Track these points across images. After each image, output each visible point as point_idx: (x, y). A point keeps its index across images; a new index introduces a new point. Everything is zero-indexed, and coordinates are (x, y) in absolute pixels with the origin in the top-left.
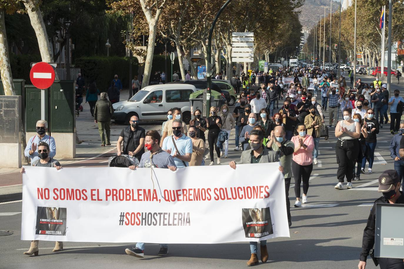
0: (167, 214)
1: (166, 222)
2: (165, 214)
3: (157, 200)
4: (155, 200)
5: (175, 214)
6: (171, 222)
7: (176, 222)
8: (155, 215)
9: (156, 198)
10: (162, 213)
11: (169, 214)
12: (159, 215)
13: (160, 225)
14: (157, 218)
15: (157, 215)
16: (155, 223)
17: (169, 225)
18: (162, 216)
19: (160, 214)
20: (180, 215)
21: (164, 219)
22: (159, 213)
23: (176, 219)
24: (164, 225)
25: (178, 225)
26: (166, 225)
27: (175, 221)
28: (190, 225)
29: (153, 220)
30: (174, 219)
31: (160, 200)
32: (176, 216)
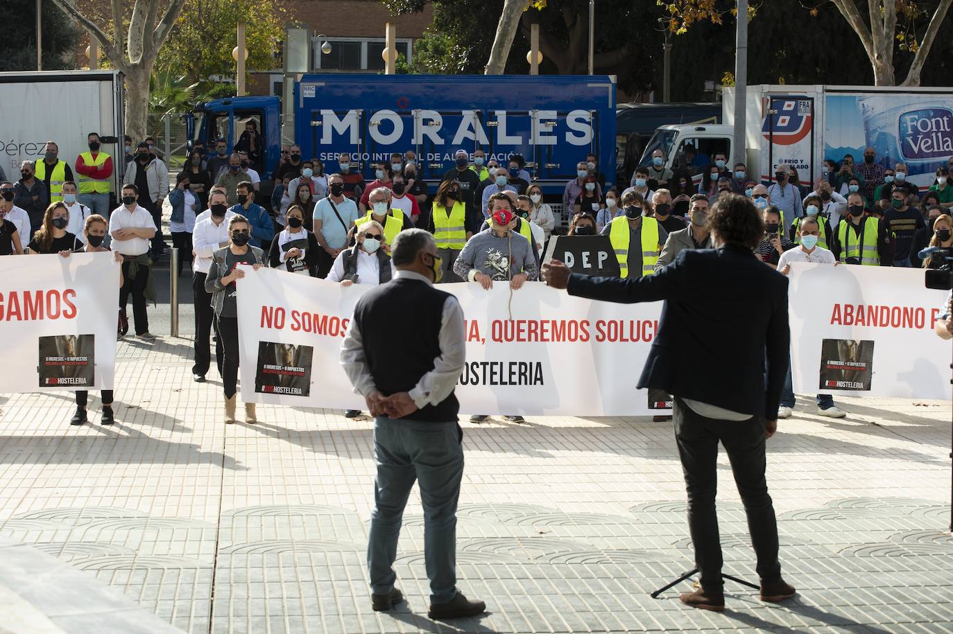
0: (496, 363)
1: (496, 378)
2: (493, 364)
3: (478, 340)
4: (474, 339)
5: (511, 364)
6: (506, 379)
7: (515, 378)
8: (475, 366)
9: (477, 336)
10: (487, 363)
11: (501, 363)
12: (481, 367)
13: (484, 383)
14: (479, 371)
15: (478, 367)
16: (475, 380)
17: (502, 383)
18: (488, 367)
19: (484, 364)
20: (523, 367)
21: (493, 373)
22: (481, 363)
23: (514, 373)
24: (492, 383)
25: (520, 383)
26: (496, 383)
27: (513, 376)
28: (542, 383)
29: (471, 375)
30: (511, 373)
31: (483, 340)
32: (515, 368)
